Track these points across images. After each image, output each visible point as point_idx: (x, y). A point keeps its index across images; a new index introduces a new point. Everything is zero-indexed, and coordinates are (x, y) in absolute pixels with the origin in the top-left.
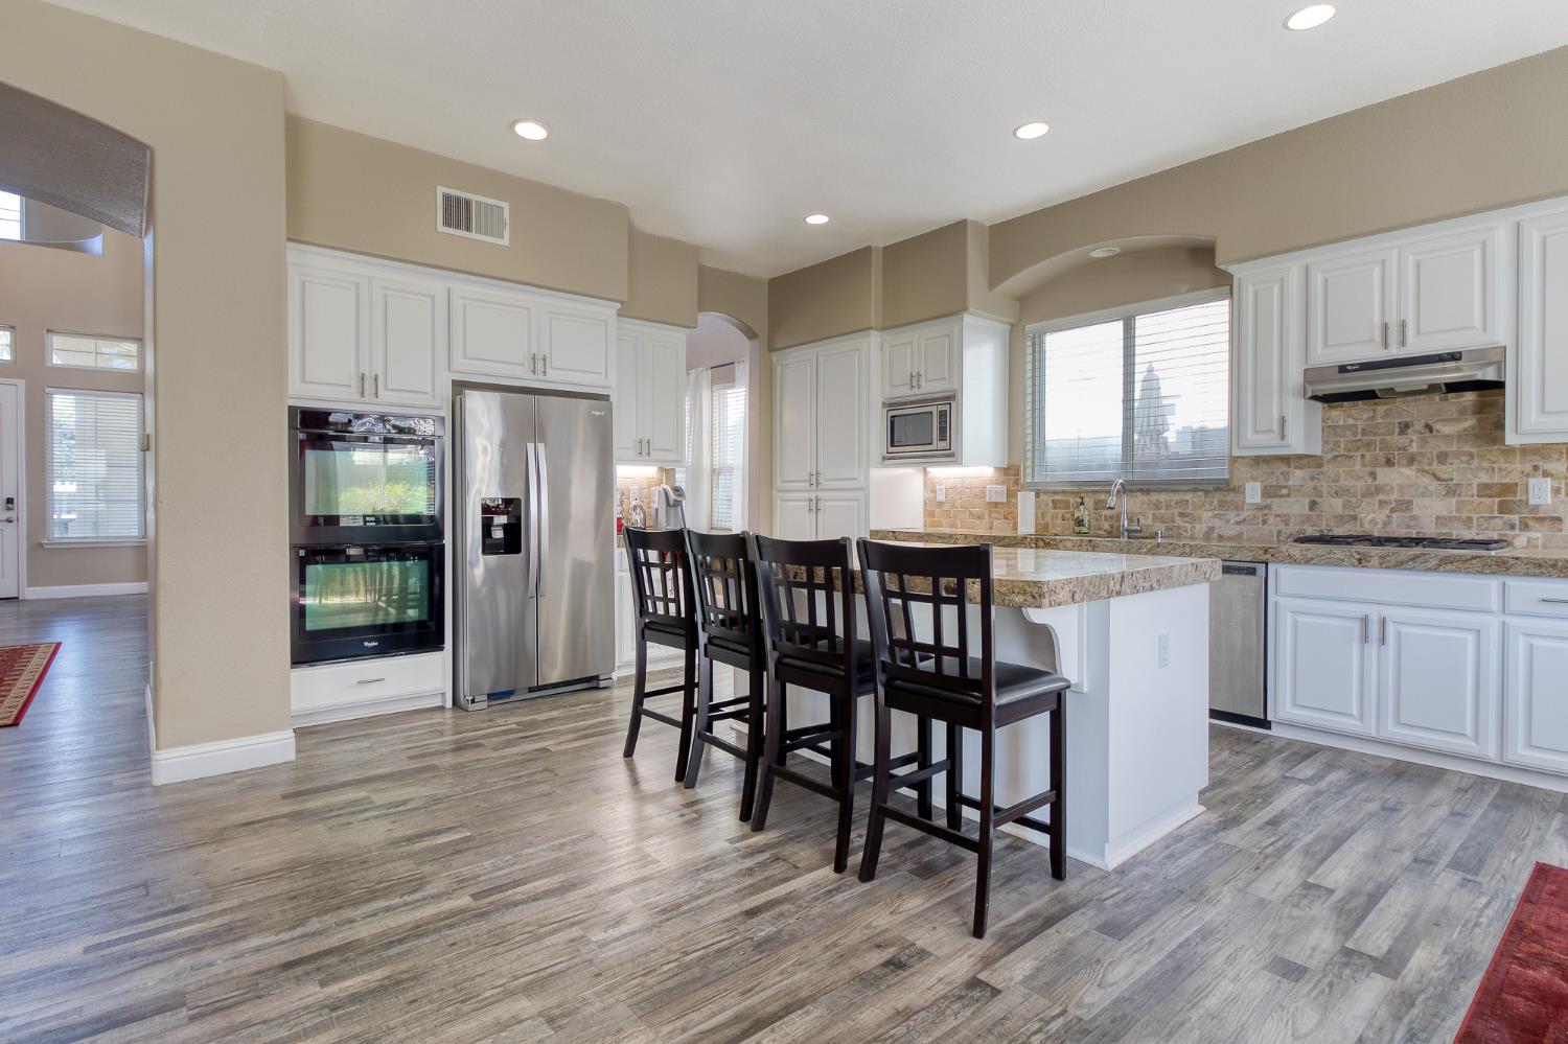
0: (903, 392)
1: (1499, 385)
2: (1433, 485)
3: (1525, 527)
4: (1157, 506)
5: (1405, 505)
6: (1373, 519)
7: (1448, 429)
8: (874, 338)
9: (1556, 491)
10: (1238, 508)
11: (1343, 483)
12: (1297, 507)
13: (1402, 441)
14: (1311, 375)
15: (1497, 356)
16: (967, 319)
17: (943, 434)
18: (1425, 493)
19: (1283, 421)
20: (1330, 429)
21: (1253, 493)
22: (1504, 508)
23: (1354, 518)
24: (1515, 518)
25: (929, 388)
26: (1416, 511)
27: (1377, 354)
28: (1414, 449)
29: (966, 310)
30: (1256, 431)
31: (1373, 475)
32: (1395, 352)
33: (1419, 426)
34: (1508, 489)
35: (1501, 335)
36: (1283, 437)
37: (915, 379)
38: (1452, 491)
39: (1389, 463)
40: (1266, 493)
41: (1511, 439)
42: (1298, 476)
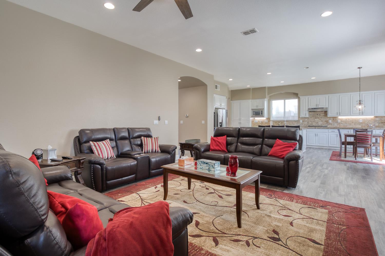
0: (255, 108)
1: (327, 111)
2: (320, 121)
3: (329, 125)
4: (289, 123)
5: (317, 123)
6: (314, 124)
7: (322, 115)
8: (250, 100)
9: (332, 121)
10: (300, 123)
11: (311, 120)
12: (306, 123)
13: (317, 116)
14: (309, 109)
15: (327, 108)
16: (265, 99)
17: (262, 114)
18: (320, 122)
19: (306, 114)
20: (309, 114)
21: (301, 121)
22: (327, 123)
23: (312, 124)
24: (328, 124)
25: (259, 108)
26: (319, 123)
27: (315, 107)
28: (318, 117)
29: (266, 98)
30: (303, 115)
31: (314, 119)
32: (317, 107)
33: (319, 114)
34: (327, 121)
35: (327, 106)
36: (306, 115)
37: (257, 106)
38: (322, 121)
39: (316, 118)
40: (303, 121)
41: (328, 116)
42: (306, 120)
